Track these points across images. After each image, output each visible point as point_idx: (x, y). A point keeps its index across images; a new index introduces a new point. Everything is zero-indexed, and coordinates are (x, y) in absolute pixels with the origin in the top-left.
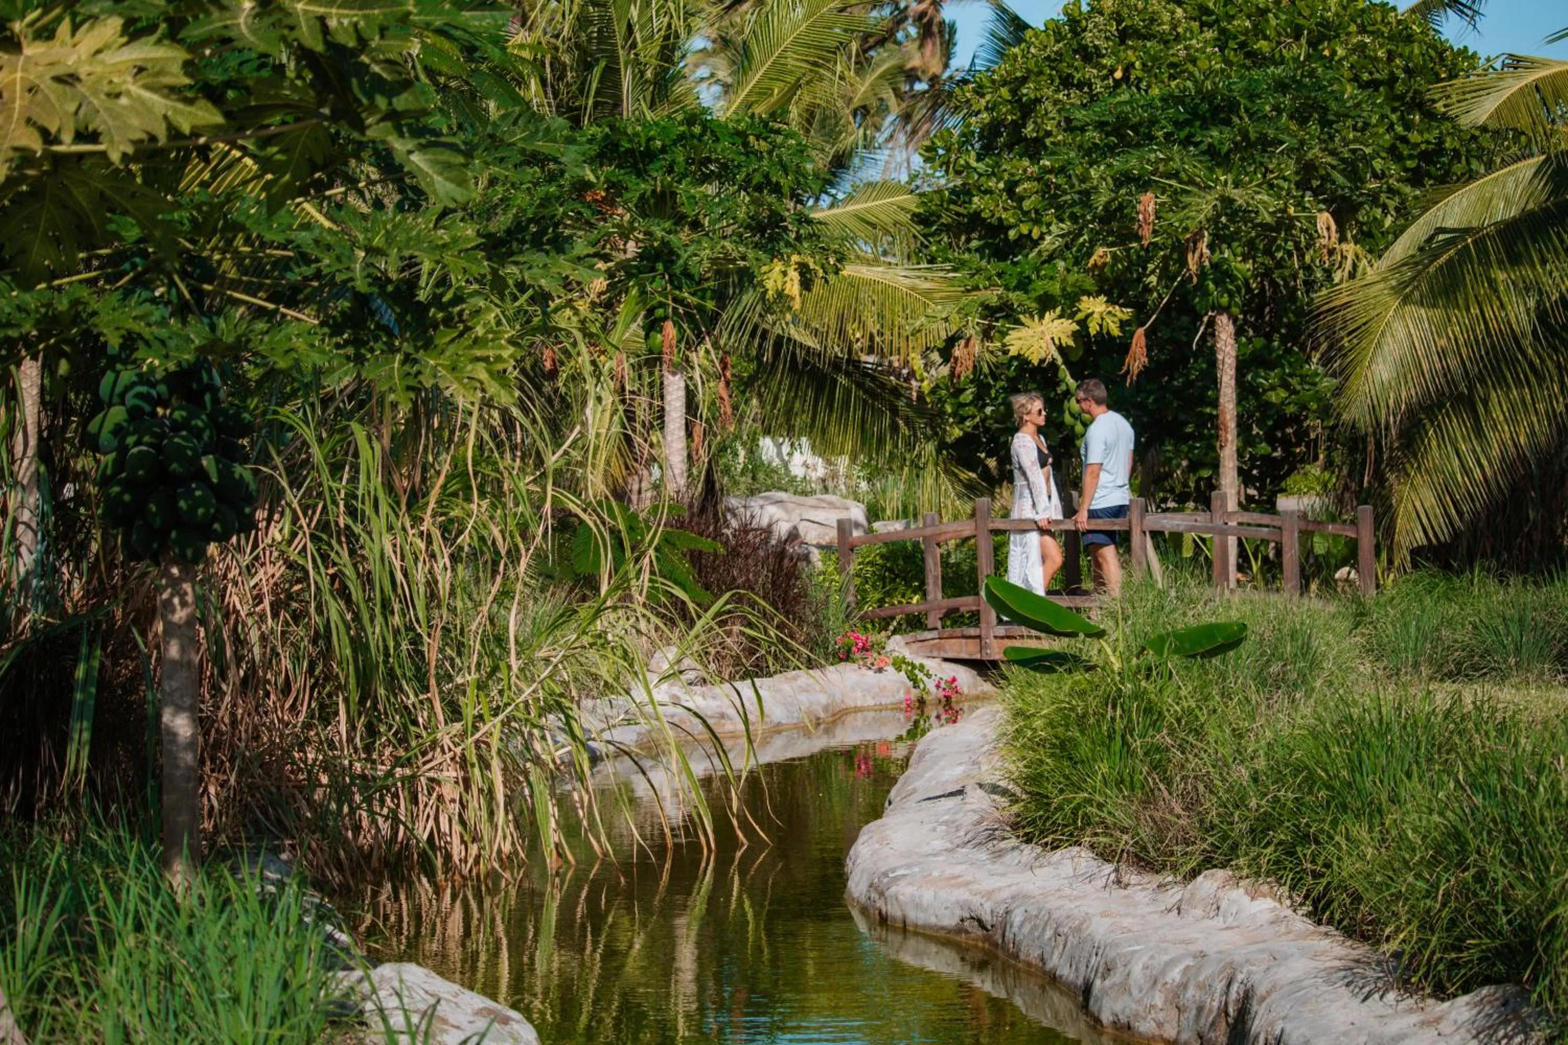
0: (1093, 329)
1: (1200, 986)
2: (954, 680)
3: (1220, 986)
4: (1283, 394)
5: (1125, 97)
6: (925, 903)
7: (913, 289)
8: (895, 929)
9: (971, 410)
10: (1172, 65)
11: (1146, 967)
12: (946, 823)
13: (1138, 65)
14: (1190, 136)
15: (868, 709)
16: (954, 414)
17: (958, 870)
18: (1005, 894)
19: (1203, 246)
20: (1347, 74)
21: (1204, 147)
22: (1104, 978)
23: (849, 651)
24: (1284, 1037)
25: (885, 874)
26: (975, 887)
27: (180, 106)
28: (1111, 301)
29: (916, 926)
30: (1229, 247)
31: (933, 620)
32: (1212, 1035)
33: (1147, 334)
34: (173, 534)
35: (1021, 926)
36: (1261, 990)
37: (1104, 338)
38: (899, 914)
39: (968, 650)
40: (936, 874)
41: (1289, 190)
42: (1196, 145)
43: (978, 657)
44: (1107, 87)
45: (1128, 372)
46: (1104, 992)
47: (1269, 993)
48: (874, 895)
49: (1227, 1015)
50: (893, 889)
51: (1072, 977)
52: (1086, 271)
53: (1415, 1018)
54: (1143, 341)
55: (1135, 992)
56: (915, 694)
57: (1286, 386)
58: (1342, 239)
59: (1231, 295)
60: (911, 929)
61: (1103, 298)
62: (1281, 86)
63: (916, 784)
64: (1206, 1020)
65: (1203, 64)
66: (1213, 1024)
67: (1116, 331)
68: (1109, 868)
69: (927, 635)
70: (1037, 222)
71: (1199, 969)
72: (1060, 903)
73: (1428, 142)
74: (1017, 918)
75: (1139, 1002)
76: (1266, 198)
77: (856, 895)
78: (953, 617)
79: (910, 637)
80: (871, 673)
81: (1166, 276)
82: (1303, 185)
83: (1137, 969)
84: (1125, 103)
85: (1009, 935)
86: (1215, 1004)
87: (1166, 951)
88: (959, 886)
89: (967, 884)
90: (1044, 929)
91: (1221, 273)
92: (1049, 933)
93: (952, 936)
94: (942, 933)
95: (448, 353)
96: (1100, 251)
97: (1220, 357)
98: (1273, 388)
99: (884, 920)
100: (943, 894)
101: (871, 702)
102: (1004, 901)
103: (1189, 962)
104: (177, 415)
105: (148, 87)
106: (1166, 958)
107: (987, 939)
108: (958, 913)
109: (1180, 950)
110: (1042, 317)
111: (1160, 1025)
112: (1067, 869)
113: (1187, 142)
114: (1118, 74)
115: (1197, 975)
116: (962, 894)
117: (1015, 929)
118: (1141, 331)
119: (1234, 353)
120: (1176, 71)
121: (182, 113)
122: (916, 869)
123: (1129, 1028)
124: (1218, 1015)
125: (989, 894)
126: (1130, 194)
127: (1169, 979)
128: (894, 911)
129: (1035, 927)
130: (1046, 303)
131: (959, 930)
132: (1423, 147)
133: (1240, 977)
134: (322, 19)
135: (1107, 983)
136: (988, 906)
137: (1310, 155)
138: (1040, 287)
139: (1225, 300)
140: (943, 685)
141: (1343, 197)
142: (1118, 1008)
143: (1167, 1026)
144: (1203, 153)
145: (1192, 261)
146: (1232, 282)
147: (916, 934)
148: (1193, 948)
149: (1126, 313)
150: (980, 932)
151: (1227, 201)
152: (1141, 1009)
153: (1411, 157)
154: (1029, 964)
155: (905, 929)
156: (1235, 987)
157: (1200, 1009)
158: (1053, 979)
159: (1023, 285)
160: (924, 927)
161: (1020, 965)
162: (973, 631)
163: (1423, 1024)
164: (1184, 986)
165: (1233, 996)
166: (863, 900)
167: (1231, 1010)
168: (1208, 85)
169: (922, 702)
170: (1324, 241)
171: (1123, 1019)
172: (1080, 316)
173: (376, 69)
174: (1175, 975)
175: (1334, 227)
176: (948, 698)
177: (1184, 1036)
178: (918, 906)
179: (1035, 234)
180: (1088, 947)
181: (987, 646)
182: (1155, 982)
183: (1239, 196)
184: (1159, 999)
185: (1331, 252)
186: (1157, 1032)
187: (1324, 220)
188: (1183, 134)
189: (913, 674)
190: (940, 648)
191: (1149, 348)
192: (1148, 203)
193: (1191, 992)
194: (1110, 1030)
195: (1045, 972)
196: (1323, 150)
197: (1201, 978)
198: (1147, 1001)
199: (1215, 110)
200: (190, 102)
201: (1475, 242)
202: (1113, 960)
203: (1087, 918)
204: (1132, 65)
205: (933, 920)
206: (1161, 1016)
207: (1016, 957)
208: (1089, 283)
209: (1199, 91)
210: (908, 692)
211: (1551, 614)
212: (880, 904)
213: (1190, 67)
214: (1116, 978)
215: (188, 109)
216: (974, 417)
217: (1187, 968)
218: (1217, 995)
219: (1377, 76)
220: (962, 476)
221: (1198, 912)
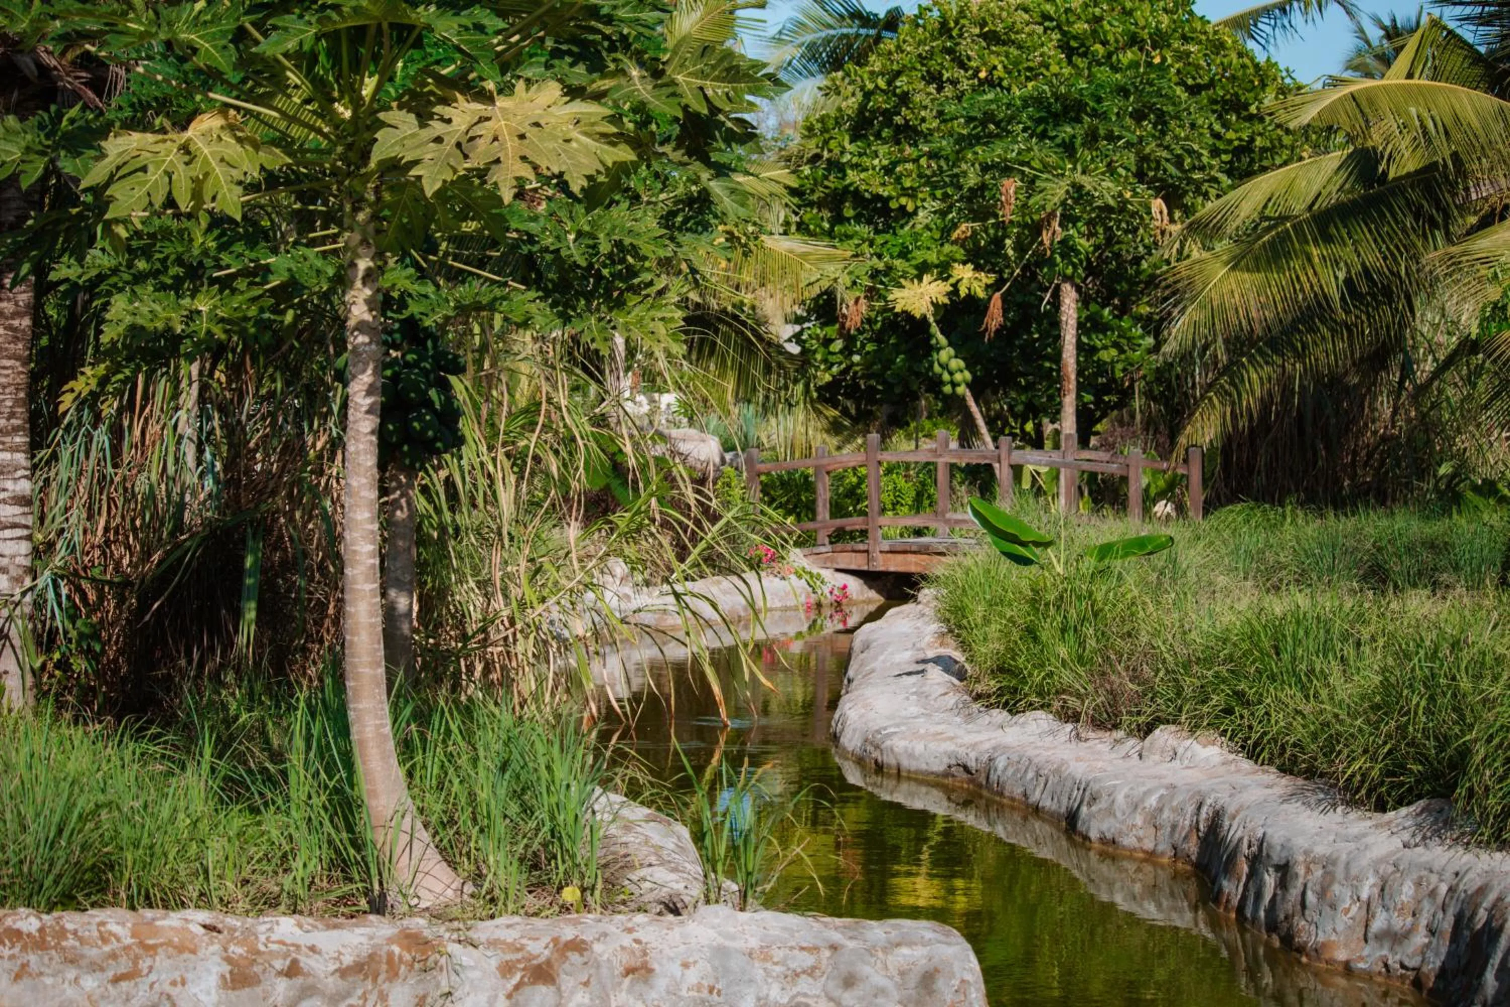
0: (963, 292)
1: (1174, 810)
2: (845, 587)
3: (1190, 809)
4: (1114, 352)
5: (990, 96)
6: (917, 753)
7: (791, 252)
8: (889, 776)
9: (840, 358)
10: (1030, 69)
11: (1127, 796)
12: (915, 693)
13: (1000, 67)
14: (1045, 131)
15: (776, 609)
16: (825, 361)
17: (940, 728)
18: (987, 746)
19: (1056, 224)
20: (1175, 79)
21: (1058, 141)
22: (1090, 805)
23: (760, 561)
24: (1267, 838)
25: (878, 731)
26: (959, 741)
27: (606, 147)
28: (978, 268)
29: (909, 771)
30: (1074, 226)
31: (822, 537)
32: (1185, 846)
33: (1004, 298)
34: (406, 448)
35: (1006, 769)
36: (1231, 810)
37: (971, 298)
38: (893, 762)
39: (857, 562)
40: (922, 731)
41: (1127, 177)
42: (1052, 139)
43: (865, 568)
44: (972, 86)
45: (986, 329)
46: (1092, 816)
47: (1238, 812)
48: (869, 748)
49: (1198, 830)
50: (888, 743)
51: (1054, 807)
52: (953, 243)
53: (1369, 823)
54: (999, 303)
55: (1119, 814)
56: (813, 599)
57: (1116, 345)
58: (1172, 221)
59: (1075, 267)
60: (904, 774)
61: (970, 266)
62: (1123, 91)
63: (872, 665)
64: (1178, 837)
65: (1054, 69)
66: (1186, 838)
67: (981, 294)
68: (1069, 727)
69: (822, 549)
70: (913, 197)
71: (1172, 797)
72: (1037, 752)
73: (1240, 139)
74: (1001, 763)
75: (1123, 822)
76: (1110, 185)
77: (850, 749)
78: (839, 536)
79: (807, 551)
80: (777, 580)
81: (1020, 248)
82: (1140, 176)
83: (1120, 798)
84: (991, 101)
85: (993, 778)
86: (1187, 823)
87: (1143, 784)
88: (945, 740)
89: (951, 739)
90: (1026, 771)
91: (1067, 248)
92: (1030, 775)
93: (940, 779)
94: (932, 778)
95: (633, 314)
96: (963, 227)
97: (1064, 319)
98: (1105, 348)
99: (880, 768)
100: (932, 746)
101: (778, 604)
102: (987, 751)
103: (1163, 791)
104: (410, 357)
105: (586, 134)
106: (1144, 789)
107: (971, 781)
108: (946, 761)
109: (1155, 783)
110: (920, 280)
111: (1139, 839)
112: (1032, 727)
113: (1043, 136)
114: (983, 75)
115: (1171, 801)
116: (949, 747)
117: (999, 772)
118: (998, 295)
119: (1075, 316)
120: (1033, 74)
121: (607, 152)
122: (903, 728)
123: (1114, 842)
124: (1191, 830)
125: (974, 746)
126: (993, 178)
127: (1147, 804)
128: (889, 760)
129: (1017, 770)
130: (923, 269)
131: (946, 774)
132: (1236, 143)
133: (1209, 801)
134: (701, 88)
135: (1094, 808)
136: (973, 755)
137: (1147, 150)
138: (919, 256)
139: (1069, 271)
140: (836, 592)
141: (1173, 185)
142: (1105, 827)
143: (1146, 841)
144: (1058, 146)
145: (1046, 237)
146: (1076, 256)
147: (909, 779)
148: (1165, 781)
149: (990, 279)
150: (965, 776)
151: (1078, 188)
152: (1124, 828)
153: (1226, 152)
154: (1013, 799)
155: (899, 775)
156: (1204, 809)
157: (1174, 827)
158: (1037, 810)
159: (904, 254)
160: (916, 772)
161: (1005, 801)
162: (861, 547)
163: (1376, 826)
164: (1160, 810)
165: (1203, 816)
166: (858, 751)
167: (1201, 827)
168: (1063, 89)
169: (819, 605)
170: (1158, 224)
171: (1109, 836)
172: (952, 281)
173: (729, 124)
174: (1152, 801)
175: (1165, 211)
176: (839, 604)
177: (1160, 848)
178: (911, 756)
179: (910, 208)
180: (1069, 783)
181: (874, 559)
182: (1136, 807)
183: (1087, 182)
184: (1139, 820)
185: (1163, 233)
186: (1137, 845)
187: (1157, 205)
188: (1040, 129)
189: (813, 581)
190: (832, 560)
191: (1005, 311)
192: (1011, 186)
193: (1166, 814)
194: (1096, 845)
195: (1028, 806)
196: (1158, 146)
197: (1175, 804)
198: (1129, 822)
199: (1066, 109)
200: (614, 144)
201: (1294, 227)
202: (1098, 792)
203: (1063, 762)
204: (995, 68)
205: (924, 767)
206: (1141, 833)
207: (1001, 794)
208: (960, 254)
209: (1054, 94)
210: (808, 597)
211: (1359, 541)
212: (876, 754)
213: (1043, 70)
214: (1102, 804)
215: (611, 149)
216: (840, 363)
217: (1162, 796)
218: (1188, 816)
219: (1199, 81)
220: (827, 413)
221: (1157, 757)
